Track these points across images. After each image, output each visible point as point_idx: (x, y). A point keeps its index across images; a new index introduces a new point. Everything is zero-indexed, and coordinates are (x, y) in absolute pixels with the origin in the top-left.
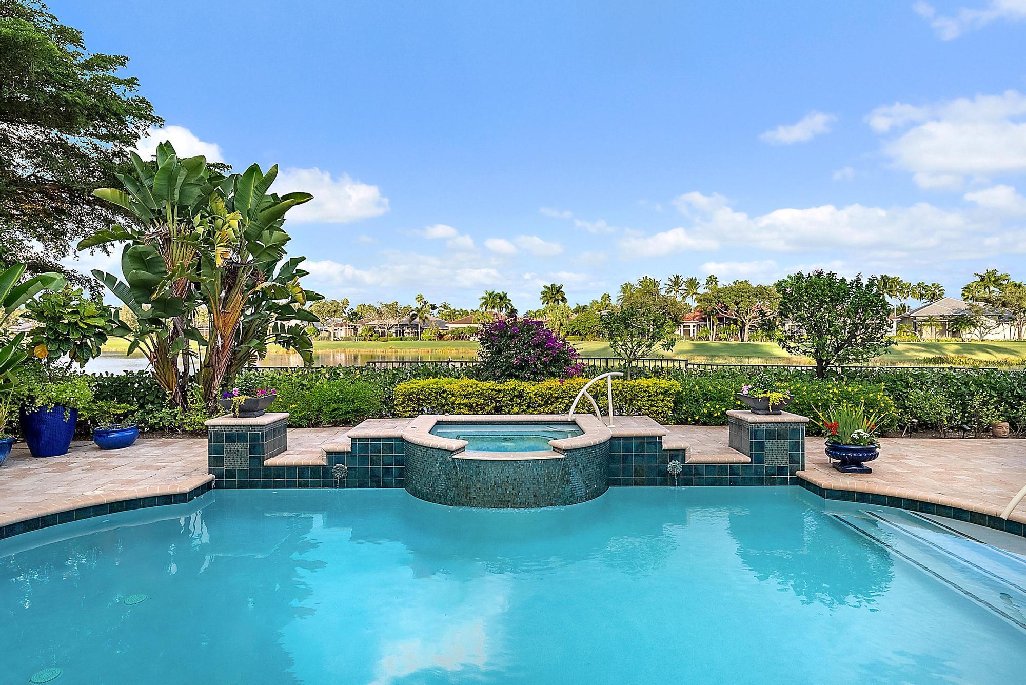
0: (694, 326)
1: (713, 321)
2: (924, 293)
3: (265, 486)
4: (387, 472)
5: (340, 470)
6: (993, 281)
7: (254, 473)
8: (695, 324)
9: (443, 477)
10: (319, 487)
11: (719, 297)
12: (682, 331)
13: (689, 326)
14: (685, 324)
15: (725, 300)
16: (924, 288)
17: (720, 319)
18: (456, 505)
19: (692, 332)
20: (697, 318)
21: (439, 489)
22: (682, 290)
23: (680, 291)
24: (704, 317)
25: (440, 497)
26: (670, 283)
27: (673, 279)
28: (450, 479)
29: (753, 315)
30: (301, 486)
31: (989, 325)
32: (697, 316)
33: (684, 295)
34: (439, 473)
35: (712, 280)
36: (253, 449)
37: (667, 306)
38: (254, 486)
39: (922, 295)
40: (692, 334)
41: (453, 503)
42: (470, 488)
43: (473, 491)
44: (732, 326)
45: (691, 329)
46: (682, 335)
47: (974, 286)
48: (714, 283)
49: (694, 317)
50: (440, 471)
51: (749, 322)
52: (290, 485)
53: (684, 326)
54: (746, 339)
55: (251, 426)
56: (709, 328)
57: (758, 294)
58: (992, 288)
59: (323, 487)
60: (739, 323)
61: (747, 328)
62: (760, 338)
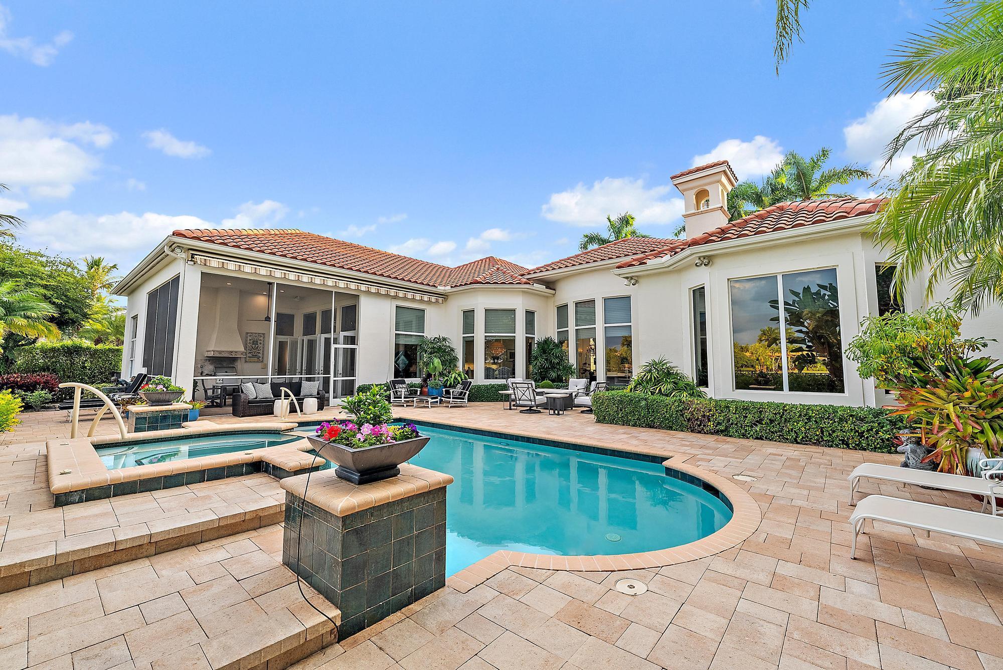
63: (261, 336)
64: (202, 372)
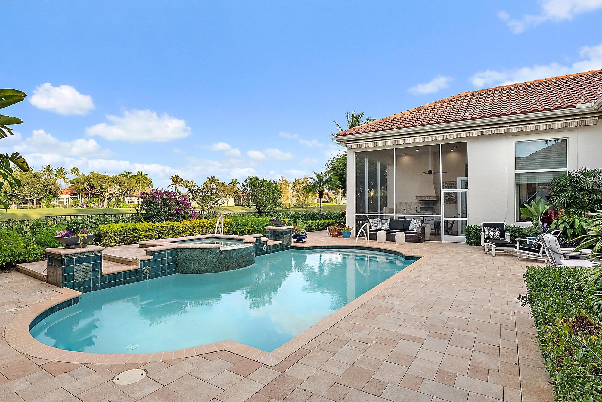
0: (66, 199)
1: (82, 196)
2: (188, 185)
3: (102, 287)
4: (169, 266)
5: (147, 270)
6: (214, 181)
7: (95, 281)
8: (67, 197)
9: (214, 261)
10: (134, 281)
11: (89, 181)
12: (58, 202)
13: (63, 199)
14: (59, 197)
15: (94, 183)
16: (188, 182)
17: (87, 194)
18: (221, 271)
19: (65, 202)
20: (69, 193)
21: (212, 267)
23: (51, 176)
24: (75, 193)
25: (213, 270)
26: (44, 170)
27: (45, 168)
28: (218, 261)
29: (110, 192)
30: (124, 283)
32: (69, 192)
34: (211, 259)
35: (75, 170)
36: (94, 266)
37: (49, 185)
38: (95, 289)
39: (187, 186)
40: (65, 204)
41: (220, 271)
42: (227, 263)
43: (228, 264)
44: (96, 199)
45: (65, 200)
46: (58, 204)
47: (207, 182)
48: (76, 172)
49: (67, 193)
50: (212, 258)
51: (108, 196)
52: (118, 284)
53: (59, 199)
54: (105, 206)
55: (93, 251)
56: (78, 199)
57: (114, 180)
58: (213, 184)
59: (137, 281)
60: (100, 197)
61: (105, 200)
62: (113, 205)
63: (454, 184)
64: (417, 210)
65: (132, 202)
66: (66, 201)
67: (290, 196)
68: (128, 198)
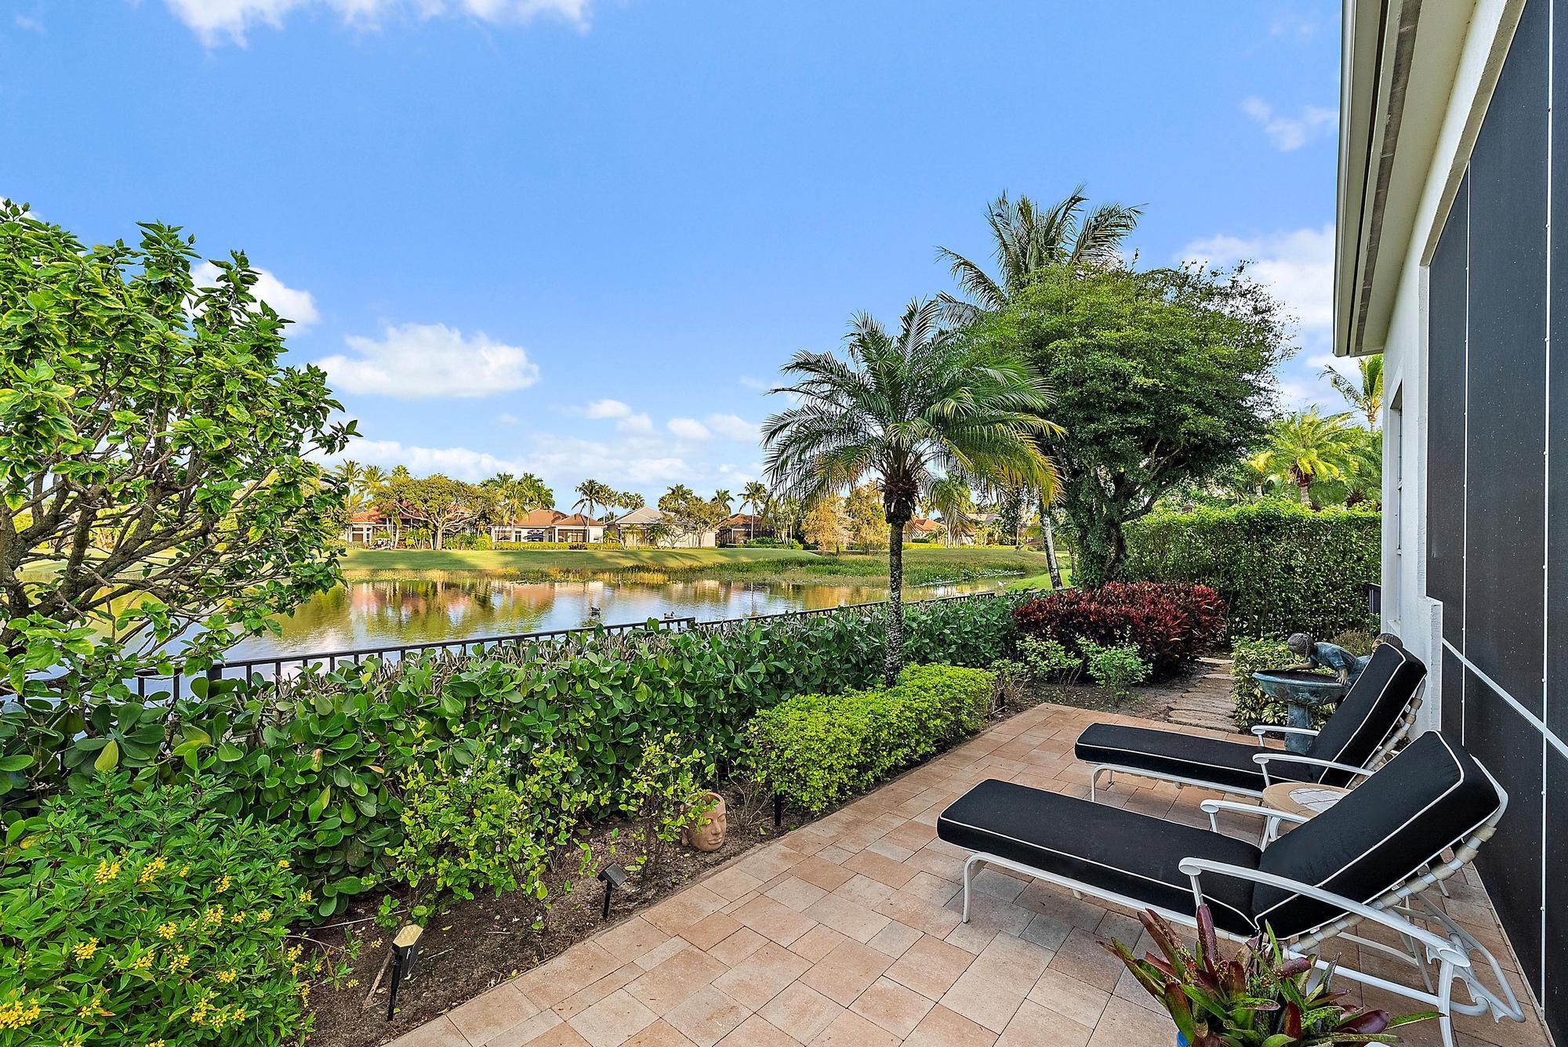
0: (368, 529)
1: (394, 523)
13: (362, 529)
14: (355, 526)
15: (408, 496)
17: (405, 521)
20: (374, 518)
22: (358, 481)
23: (355, 483)
24: (383, 516)
27: (346, 467)
29: (447, 516)
31: (678, 533)
32: (373, 516)
33: (361, 488)
35: (401, 470)
40: (365, 540)
44: (422, 530)
45: (365, 532)
46: (351, 540)
47: (667, 497)
48: (403, 474)
49: (369, 517)
51: (443, 525)
53: (354, 529)
54: (439, 547)
56: (389, 531)
57: (454, 491)
58: (679, 502)
60: (431, 526)
61: (439, 533)
62: (458, 545)
65: (505, 538)
66: (368, 534)
67: (838, 528)
68: (497, 529)
